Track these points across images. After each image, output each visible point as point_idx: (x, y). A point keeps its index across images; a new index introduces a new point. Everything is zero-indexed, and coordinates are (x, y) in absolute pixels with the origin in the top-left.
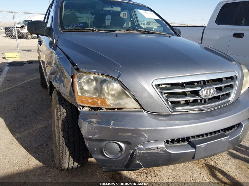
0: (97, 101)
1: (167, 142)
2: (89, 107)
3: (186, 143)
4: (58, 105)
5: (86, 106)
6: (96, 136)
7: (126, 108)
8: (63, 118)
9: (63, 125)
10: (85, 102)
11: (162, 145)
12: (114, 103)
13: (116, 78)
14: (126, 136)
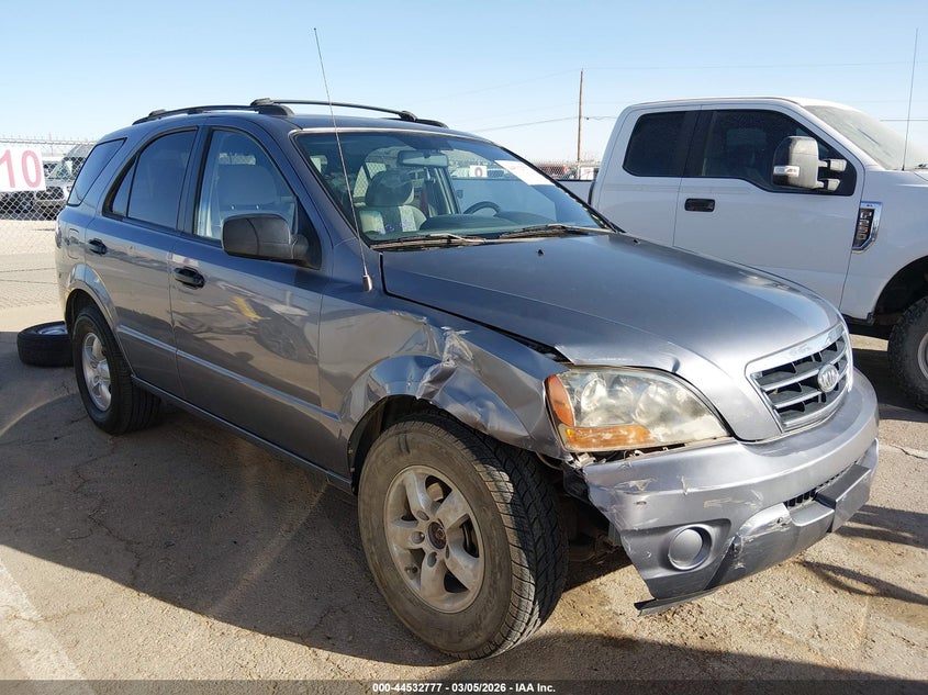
0: (626, 433)
1: (790, 503)
2: (592, 454)
3: (810, 501)
4: (479, 467)
5: (581, 454)
6: (651, 521)
7: (695, 440)
8: (509, 497)
9: (515, 514)
10: (594, 441)
11: (783, 512)
12: (669, 433)
13: (671, 370)
14: (720, 506)
